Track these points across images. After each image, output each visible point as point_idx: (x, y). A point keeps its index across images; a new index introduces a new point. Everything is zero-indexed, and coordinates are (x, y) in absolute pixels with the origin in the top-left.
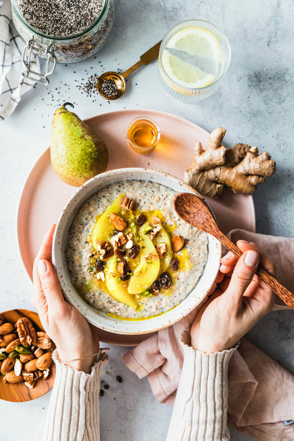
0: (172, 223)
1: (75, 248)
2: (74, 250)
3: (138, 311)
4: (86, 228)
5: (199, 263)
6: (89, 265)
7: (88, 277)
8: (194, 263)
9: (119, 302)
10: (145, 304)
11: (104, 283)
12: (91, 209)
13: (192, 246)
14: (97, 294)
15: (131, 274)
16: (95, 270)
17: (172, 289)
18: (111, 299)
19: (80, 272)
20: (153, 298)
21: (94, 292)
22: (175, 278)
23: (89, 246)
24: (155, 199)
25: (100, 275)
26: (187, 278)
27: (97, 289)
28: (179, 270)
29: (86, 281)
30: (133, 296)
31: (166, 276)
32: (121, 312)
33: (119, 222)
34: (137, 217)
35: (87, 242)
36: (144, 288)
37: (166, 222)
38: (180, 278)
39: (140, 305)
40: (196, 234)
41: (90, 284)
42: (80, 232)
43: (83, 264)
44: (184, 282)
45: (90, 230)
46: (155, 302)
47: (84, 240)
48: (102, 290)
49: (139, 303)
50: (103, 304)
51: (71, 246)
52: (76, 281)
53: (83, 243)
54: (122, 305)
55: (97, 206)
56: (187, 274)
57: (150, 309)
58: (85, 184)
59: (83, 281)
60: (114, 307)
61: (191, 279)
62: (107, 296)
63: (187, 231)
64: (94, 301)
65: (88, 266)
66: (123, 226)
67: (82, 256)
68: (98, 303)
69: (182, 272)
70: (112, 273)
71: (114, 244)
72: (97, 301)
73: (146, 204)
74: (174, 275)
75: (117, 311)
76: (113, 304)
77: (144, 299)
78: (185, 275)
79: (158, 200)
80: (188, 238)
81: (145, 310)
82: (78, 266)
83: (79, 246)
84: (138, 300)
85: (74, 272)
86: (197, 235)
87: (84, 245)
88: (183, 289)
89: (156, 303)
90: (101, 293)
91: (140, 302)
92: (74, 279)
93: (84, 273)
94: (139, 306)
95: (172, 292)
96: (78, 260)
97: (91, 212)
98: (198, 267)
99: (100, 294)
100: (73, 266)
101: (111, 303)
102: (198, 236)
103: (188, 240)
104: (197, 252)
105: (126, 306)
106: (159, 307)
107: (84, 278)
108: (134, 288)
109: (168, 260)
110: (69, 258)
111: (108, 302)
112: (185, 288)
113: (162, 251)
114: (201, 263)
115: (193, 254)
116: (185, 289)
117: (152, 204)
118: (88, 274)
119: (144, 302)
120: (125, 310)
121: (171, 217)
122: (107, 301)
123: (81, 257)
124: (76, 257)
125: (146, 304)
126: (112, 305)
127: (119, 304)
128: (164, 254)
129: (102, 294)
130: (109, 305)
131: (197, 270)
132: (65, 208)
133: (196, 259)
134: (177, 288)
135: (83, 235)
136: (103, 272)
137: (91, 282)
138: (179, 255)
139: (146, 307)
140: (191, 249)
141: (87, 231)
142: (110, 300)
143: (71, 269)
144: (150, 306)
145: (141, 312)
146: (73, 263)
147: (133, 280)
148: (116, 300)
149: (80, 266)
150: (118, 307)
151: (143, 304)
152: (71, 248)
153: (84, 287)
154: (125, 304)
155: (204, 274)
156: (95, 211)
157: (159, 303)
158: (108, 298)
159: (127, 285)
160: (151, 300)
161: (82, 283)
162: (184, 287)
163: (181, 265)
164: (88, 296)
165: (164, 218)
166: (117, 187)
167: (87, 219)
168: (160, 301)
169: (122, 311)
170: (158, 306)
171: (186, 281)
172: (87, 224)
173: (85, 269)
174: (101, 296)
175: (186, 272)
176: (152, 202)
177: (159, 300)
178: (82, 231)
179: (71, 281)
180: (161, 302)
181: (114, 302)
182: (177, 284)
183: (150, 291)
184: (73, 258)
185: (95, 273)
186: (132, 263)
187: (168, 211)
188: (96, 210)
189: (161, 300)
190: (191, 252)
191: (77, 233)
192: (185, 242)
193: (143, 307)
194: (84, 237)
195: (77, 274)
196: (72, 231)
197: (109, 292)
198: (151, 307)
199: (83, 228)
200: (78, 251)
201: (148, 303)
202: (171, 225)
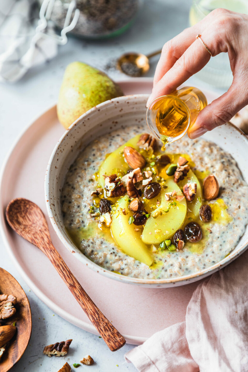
0: (203, 169)
1: (75, 186)
2: (73, 188)
3: (153, 269)
4: (92, 165)
5: (239, 218)
6: (91, 206)
7: (88, 221)
8: (232, 216)
9: (127, 255)
10: (164, 260)
11: (109, 227)
12: (101, 146)
13: (229, 195)
14: (98, 242)
15: (147, 215)
16: (98, 212)
17: (202, 244)
18: (117, 251)
19: (78, 214)
20: (175, 253)
21: (93, 240)
22: (206, 231)
23: (93, 185)
24: (183, 142)
25: (105, 217)
26: (223, 233)
27: (99, 235)
28: (212, 222)
29: (84, 226)
30: (148, 247)
31: (195, 225)
32: (129, 269)
33: (136, 156)
34: (159, 157)
35: (92, 180)
36: (165, 234)
37: (196, 167)
38: (213, 231)
39: (157, 261)
40: (234, 184)
41: (89, 230)
42: (84, 168)
43: (83, 204)
44: (218, 238)
45: (97, 168)
46: (178, 259)
47: (88, 177)
48: (105, 238)
49: (155, 259)
50: (105, 256)
51: (70, 183)
52: (71, 224)
53: (86, 181)
54: (132, 259)
55: (108, 144)
56: (223, 227)
57: (171, 267)
58: (98, 106)
59: (80, 225)
60: (120, 262)
61: (229, 235)
62: (112, 245)
63: (223, 179)
64: (92, 251)
65: (89, 207)
66: (141, 162)
67: (83, 195)
68: (98, 254)
69: (216, 225)
70: (122, 209)
71: (127, 184)
72: (96, 251)
73: (171, 147)
74: (205, 227)
75: (123, 266)
76: (120, 256)
77: (164, 255)
78: (220, 228)
79: (186, 144)
80: (223, 186)
81: (163, 268)
82: (76, 207)
83: (80, 183)
84: (154, 254)
85: (70, 215)
86: (235, 186)
87: (87, 184)
88: (218, 247)
89: (180, 260)
90: (104, 242)
91: (157, 257)
92: (68, 222)
93: (82, 215)
94: (155, 263)
95: (203, 247)
96: (76, 199)
97: (101, 149)
98: (237, 222)
99: (102, 243)
100: (69, 207)
101: (116, 256)
102: (237, 188)
103: (224, 189)
104: (236, 203)
105: (137, 262)
106: (184, 267)
107: (83, 222)
108: (150, 233)
109: (198, 205)
110: (65, 197)
111: (111, 253)
112: (221, 245)
114: (241, 218)
115: (230, 205)
116: (220, 247)
117: (178, 147)
118: (89, 216)
119: (163, 257)
120: (135, 267)
121: (202, 163)
122: (112, 251)
123: (81, 197)
124: (75, 195)
125: (166, 261)
126: (117, 258)
127: (127, 257)
128: (193, 197)
129: (104, 244)
130: (113, 256)
131: (236, 226)
132: (70, 127)
133: (235, 212)
134: (209, 244)
135: (87, 172)
136: (110, 213)
137: (91, 228)
138: (213, 204)
139: (166, 265)
140: (228, 199)
141: (94, 168)
142: (115, 251)
143: (65, 210)
144: (170, 263)
145: (158, 271)
146: (70, 202)
147: (149, 224)
148: (124, 252)
149: (79, 207)
150: (125, 262)
151: (161, 260)
152: (69, 185)
153: (81, 232)
154: (136, 259)
155: (246, 233)
156: (105, 150)
157: (183, 260)
158: (113, 249)
159: (142, 229)
160: (173, 255)
161: (79, 228)
162: (219, 244)
163: (214, 216)
164: (85, 244)
165: (193, 163)
167: (94, 155)
168: (185, 258)
169: (131, 268)
170: (182, 265)
171: (222, 236)
172: (93, 161)
173: (85, 211)
174: (103, 246)
175: (221, 225)
176: (179, 145)
177: (183, 256)
178: (86, 168)
179: (64, 224)
180: (188, 259)
181: (121, 254)
182: (209, 239)
183: (173, 241)
184: (70, 196)
185: (98, 216)
187: (199, 156)
188: (107, 148)
189: (187, 257)
190: (228, 203)
191: (79, 171)
192: (220, 192)
193: (160, 265)
194: (89, 174)
195: (74, 216)
196: (73, 169)
197: (114, 240)
198: (172, 265)
199: (89, 165)
200: (78, 190)
201: (168, 260)
202: (202, 172)
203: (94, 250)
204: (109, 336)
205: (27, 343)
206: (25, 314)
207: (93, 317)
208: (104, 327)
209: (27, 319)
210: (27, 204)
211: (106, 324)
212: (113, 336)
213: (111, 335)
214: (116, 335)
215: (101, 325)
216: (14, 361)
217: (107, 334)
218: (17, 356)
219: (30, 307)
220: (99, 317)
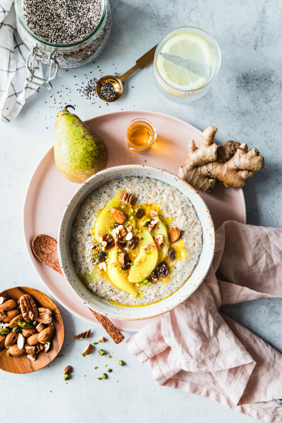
0: (169, 216)
1: (78, 241)
2: (78, 242)
3: (138, 299)
4: (88, 222)
5: (194, 253)
6: (92, 256)
7: (91, 268)
8: (189, 253)
9: (120, 290)
10: (144, 292)
11: (106, 273)
12: (93, 204)
13: (187, 237)
14: (100, 283)
15: (131, 264)
16: (97, 260)
17: (169, 277)
18: (113, 288)
19: (83, 263)
20: (152, 286)
21: (96, 281)
22: (172, 267)
23: (91, 238)
24: (153, 193)
25: (102, 265)
26: (184, 267)
27: (100, 278)
28: (176, 260)
29: (89, 271)
30: (134, 284)
31: (164, 266)
32: (122, 300)
33: (119, 216)
34: (136, 211)
35: (89, 235)
36: (144, 276)
37: (163, 215)
38: (177, 267)
39: (140, 293)
40: (191, 225)
41: (92, 274)
42: (83, 225)
43: (86, 256)
44: (180, 270)
45: (93, 224)
46: (153, 290)
47: (87, 233)
48: (104, 280)
49: (139, 291)
50: (106, 292)
51: (75, 238)
52: (80, 271)
53: (86, 236)
54: (123, 293)
55: (98, 202)
56: (183, 263)
57: (149, 296)
58: (87, 181)
59: (86, 271)
60: (116, 295)
61: (187, 267)
62: (109, 284)
63: (183, 223)
65: (91, 257)
66: (123, 219)
67: (85, 248)
68: (101, 291)
69: (179, 261)
70: (113, 263)
71: (114, 236)
72: (99, 289)
73: (144, 199)
74: (171, 264)
75: (118, 299)
76: (115, 292)
77: (143, 288)
78: (181, 264)
79: (155, 194)
80: (183, 230)
81: (144, 297)
82: (81, 258)
83: (82, 238)
84: (138, 288)
85: (78, 263)
87: (87, 238)
88: (180, 277)
89: (155, 290)
90: (104, 282)
91: (140, 290)
92: (78, 270)
93: (87, 263)
94: (139, 294)
95: (170, 280)
96: (81, 252)
97: (93, 206)
98: (193, 257)
99: (102, 283)
100: (77, 258)
101: (113, 292)
102: (193, 228)
103: (184, 232)
104: (192, 242)
105: (127, 294)
106: (157, 295)
107: (88, 268)
108: (134, 277)
109: (165, 250)
110: (73, 250)
111: (110, 291)
112: (182, 276)
113: (160, 242)
114: (196, 252)
115: (188, 244)
116: (182, 277)
117: (149, 198)
118: (91, 264)
119: (144, 290)
120: (126, 298)
121: (167, 210)
122: (109, 289)
123: (84, 249)
124: (80, 249)
125: (146, 292)
126: (114, 293)
127: (120, 292)
128: (162, 245)
129: (104, 283)
130: (111, 292)
131: (192, 260)
132: (68, 203)
133: (192, 249)
134: (174, 276)
135: (85, 228)
136: (105, 262)
137: (94, 272)
138: (176, 246)
139: (146, 294)
140: (186, 239)
141: (90, 224)
142: (112, 288)
143: (75, 260)
144: (149, 293)
145: (141, 299)
146: (77, 254)
147: (133, 269)
148: (118, 288)
149: (83, 257)
150: (119, 295)
151: (142, 291)
152: (75, 240)
153: (87, 276)
154: (126, 292)
155: (199, 263)
156: (96, 206)
157: (157, 290)
158: (110, 287)
159: (128, 274)
160: (150, 288)
161: (86, 273)
162: (180, 276)
163: (177, 255)
164: (91, 285)
165: (161, 211)
166: (116, 183)
167: (89, 213)
168: (158, 289)
169: (123, 299)
170: (157, 294)
171: (182, 269)
172: (89, 218)
173: (88, 260)
174: (104, 285)
175: (182, 262)
176: (150, 196)
177: (157, 287)
178: (85, 224)
179: (75, 271)
180: (160, 289)
181: (115, 290)
182: (174, 272)
183: (149, 279)
184: (76, 250)
185: (97, 264)
186: (132, 254)
187: (165, 205)
188: (98, 204)
189: (160, 288)
190: (186, 243)
191: (80, 227)
192: (181, 234)
193: (143, 295)
194: (87, 230)
195: (81, 265)
196: (75, 225)
197: (111, 281)
198: (150, 295)
199: (86, 221)
200: (81, 243)
201: (147, 291)
202: (168, 218)
203: (98, 289)
204: (114, 335)
205: (63, 339)
206: (58, 319)
207: (102, 322)
208: (110, 329)
209: (61, 323)
210: (46, 238)
211: (111, 326)
212: (116, 335)
213: (115, 334)
214: (118, 334)
215: (108, 328)
216: (57, 351)
217: (112, 333)
218: (58, 348)
219: (61, 315)
220: (106, 322)
